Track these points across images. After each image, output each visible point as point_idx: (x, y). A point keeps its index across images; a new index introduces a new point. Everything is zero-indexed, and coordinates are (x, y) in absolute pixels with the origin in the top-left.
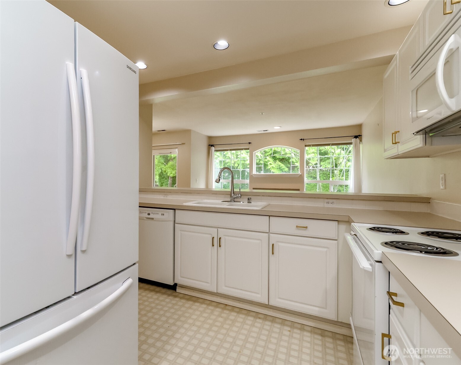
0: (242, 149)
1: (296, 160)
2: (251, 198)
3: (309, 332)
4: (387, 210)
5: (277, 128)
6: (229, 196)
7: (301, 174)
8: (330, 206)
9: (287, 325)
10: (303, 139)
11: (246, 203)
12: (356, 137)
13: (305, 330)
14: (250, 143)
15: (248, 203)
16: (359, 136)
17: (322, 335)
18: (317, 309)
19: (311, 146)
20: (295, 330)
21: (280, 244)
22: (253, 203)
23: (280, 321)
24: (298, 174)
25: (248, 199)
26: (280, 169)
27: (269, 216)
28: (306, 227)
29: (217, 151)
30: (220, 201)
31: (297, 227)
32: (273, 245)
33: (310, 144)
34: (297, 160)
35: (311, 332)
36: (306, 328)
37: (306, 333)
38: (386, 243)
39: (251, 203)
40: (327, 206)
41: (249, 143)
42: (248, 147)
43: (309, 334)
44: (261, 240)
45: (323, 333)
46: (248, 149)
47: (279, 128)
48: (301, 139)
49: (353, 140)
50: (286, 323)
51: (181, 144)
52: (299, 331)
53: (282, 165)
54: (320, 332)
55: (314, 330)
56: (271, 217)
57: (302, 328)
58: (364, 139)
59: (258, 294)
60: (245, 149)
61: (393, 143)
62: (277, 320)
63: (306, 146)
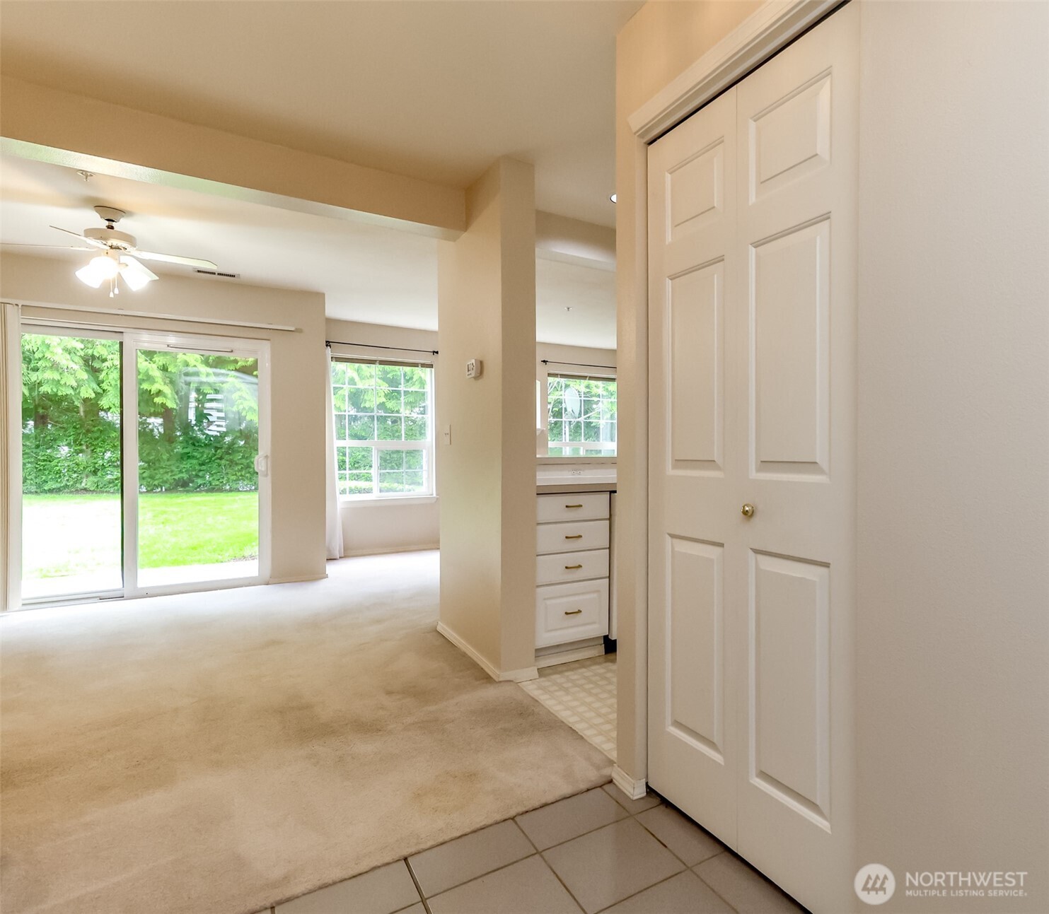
29: (338, 359)
41: (433, 352)
42: (428, 362)
46: (431, 366)
48: (544, 361)
51: (293, 329)
60: (424, 365)
63: (549, 375)
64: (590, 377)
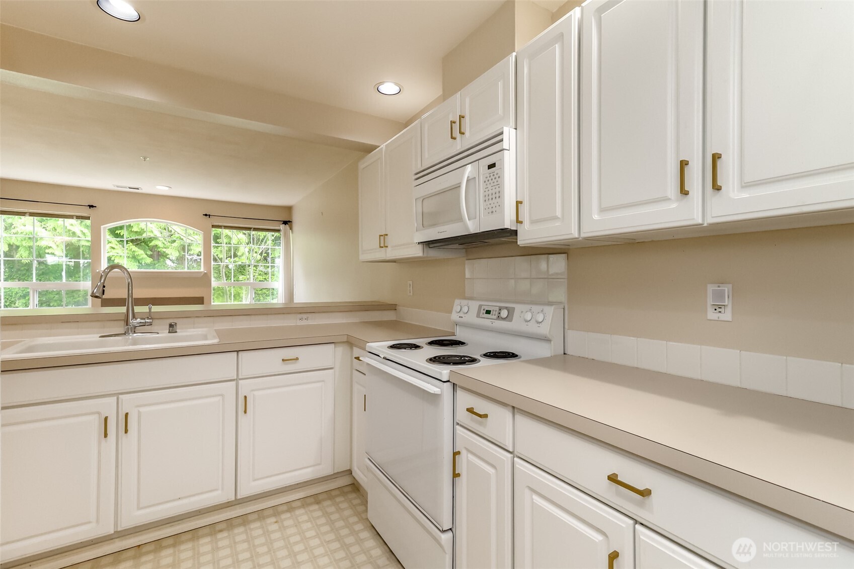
0: (71, 217)
1: (164, 243)
2: (176, 323)
3: (300, 508)
4: (364, 322)
5: (161, 189)
6: (122, 323)
7: (206, 272)
8: (304, 323)
9: (269, 516)
10: (209, 215)
11: (164, 333)
12: (285, 223)
13: (294, 508)
14: (91, 206)
15: (169, 332)
16: (289, 222)
17: (318, 502)
18: (309, 470)
19: (223, 228)
20: (284, 516)
21: (256, 393)
22: (181, 333)
23: (255, 516)
24: (201, 272)
25: (171, 326)
26: (134, 258)
27: (237, 351)
28: (297, 359)
30: (94, 337)
31: (283, 360)
32: (245, 397)
33: (220, 224)
34: (166, 243)
35: (303, 506)
36: (294, 505)
37: (298, 512)
38: (431, 360)
39: (176, 332)
40: (300, 323)
41: (89, 206)
42: (85, 215)
43: (302, 511)
44: (222, 395)
45: (316, 499)
46: (88, 218)
47: (167, 188)
48: (206, 215)
49: (282, 227)
50: (266, 513)
52: (288, 515)
53: (140, 252)
54: (312, 500)
55: (305, 502)
56: (240, 353)
57: (290, 507)
58: (295, 226)
59: (216, 490)
60: (79, 218)
61: (380, 247)
62: (251, 517)
63: (213, 226)
64: (254, 228)
